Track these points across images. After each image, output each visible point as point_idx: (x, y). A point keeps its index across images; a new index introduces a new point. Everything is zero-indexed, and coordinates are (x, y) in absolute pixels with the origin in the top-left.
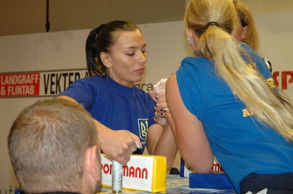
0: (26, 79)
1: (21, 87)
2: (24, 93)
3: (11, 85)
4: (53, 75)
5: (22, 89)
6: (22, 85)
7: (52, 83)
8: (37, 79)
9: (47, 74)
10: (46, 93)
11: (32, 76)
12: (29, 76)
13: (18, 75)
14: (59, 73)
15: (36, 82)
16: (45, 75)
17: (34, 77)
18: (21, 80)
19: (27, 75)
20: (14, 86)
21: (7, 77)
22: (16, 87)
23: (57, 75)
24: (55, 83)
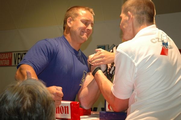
0: (5, 56)
1: (3, 60)
2: (4, 64)
4: (19, 54)
5: (3, 62)
6: (3, 59)
7: (19, 59)
8: (10, 56)
9: (16, 53)
10: (15, 64)
11: (8, 54)
12: (6, 55)
13: (1, 54)
14: (22, 53)
15: (10, 58)
16: (14, 54)
17: (9, 55)
18: (2, 57)
19: (5, 54)
23: (21, 54)
24: (20, 58)
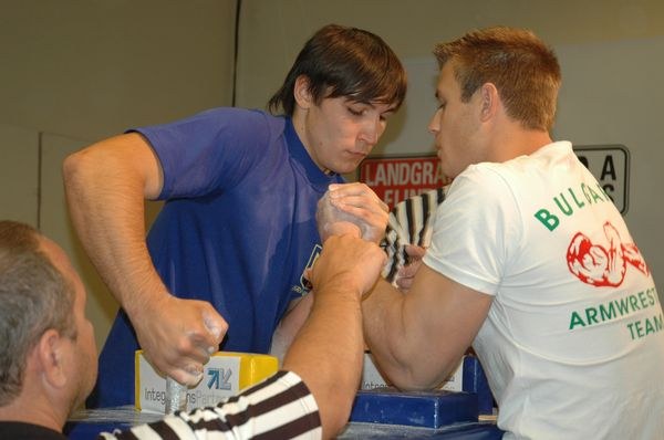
3: (392, 187)
13: (411, 163)
18: (419, 175)
19: (435, 163)
20: (402, 189)
21: (381, 168)
22: (406, 192)
